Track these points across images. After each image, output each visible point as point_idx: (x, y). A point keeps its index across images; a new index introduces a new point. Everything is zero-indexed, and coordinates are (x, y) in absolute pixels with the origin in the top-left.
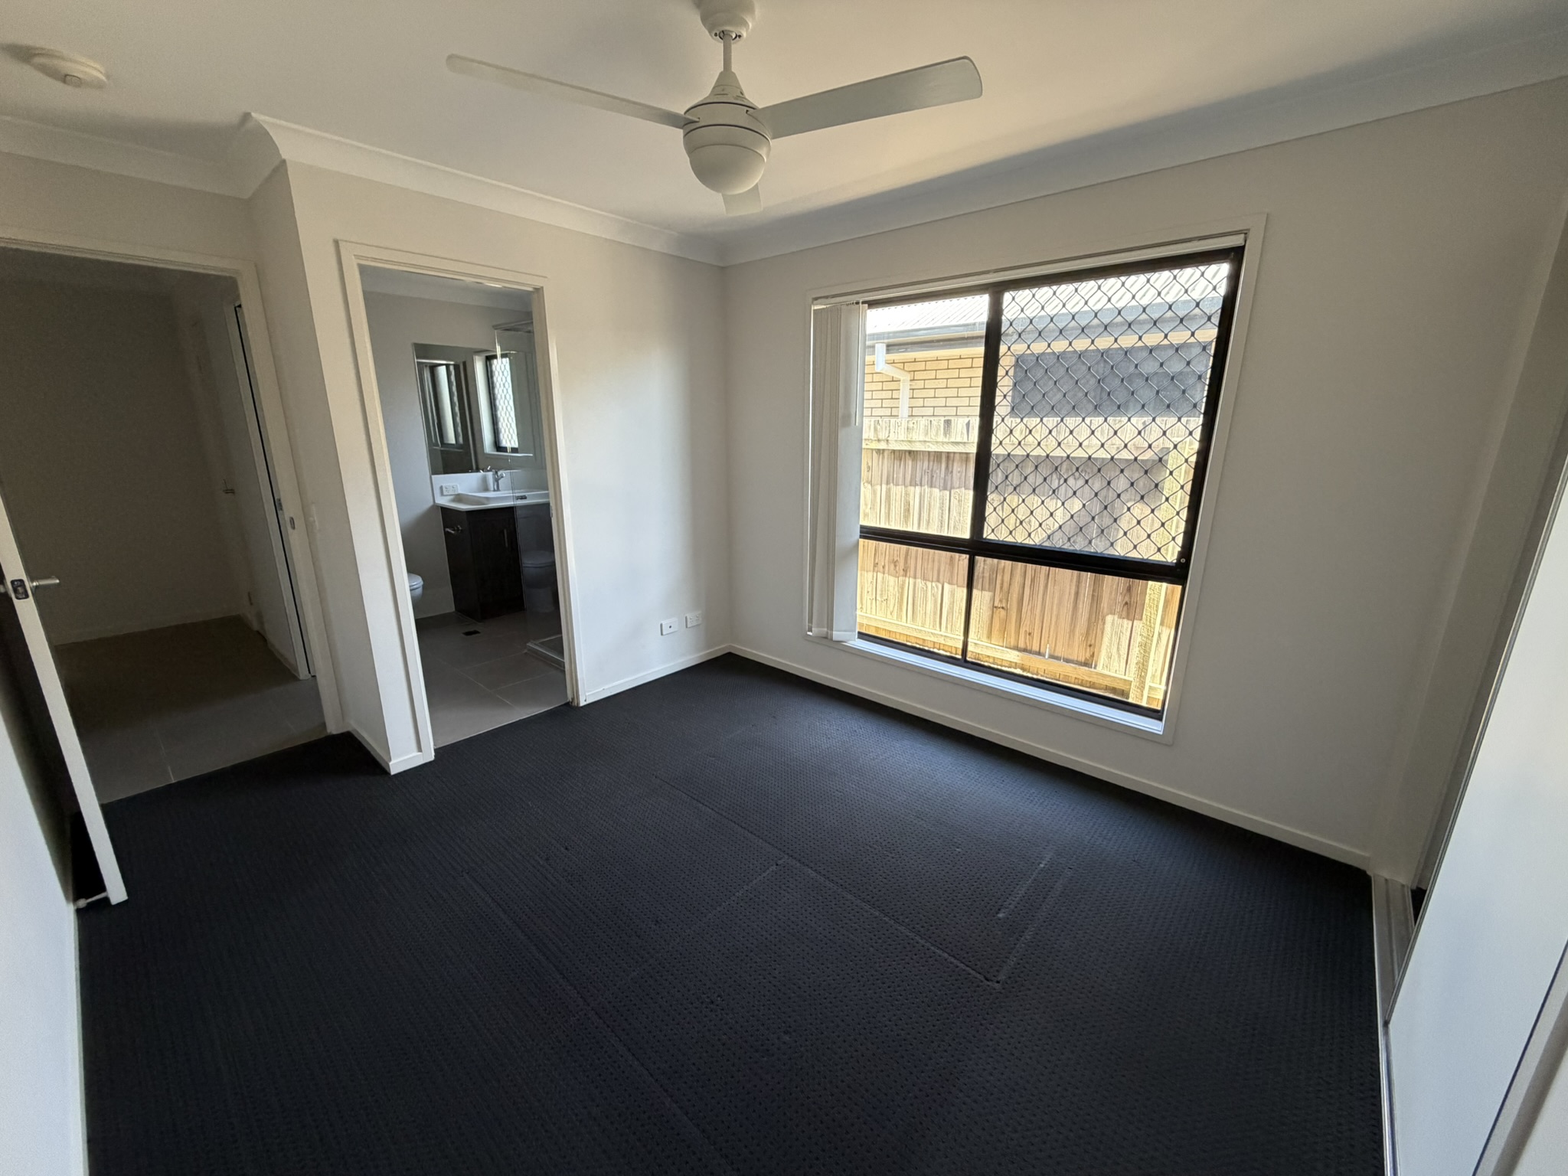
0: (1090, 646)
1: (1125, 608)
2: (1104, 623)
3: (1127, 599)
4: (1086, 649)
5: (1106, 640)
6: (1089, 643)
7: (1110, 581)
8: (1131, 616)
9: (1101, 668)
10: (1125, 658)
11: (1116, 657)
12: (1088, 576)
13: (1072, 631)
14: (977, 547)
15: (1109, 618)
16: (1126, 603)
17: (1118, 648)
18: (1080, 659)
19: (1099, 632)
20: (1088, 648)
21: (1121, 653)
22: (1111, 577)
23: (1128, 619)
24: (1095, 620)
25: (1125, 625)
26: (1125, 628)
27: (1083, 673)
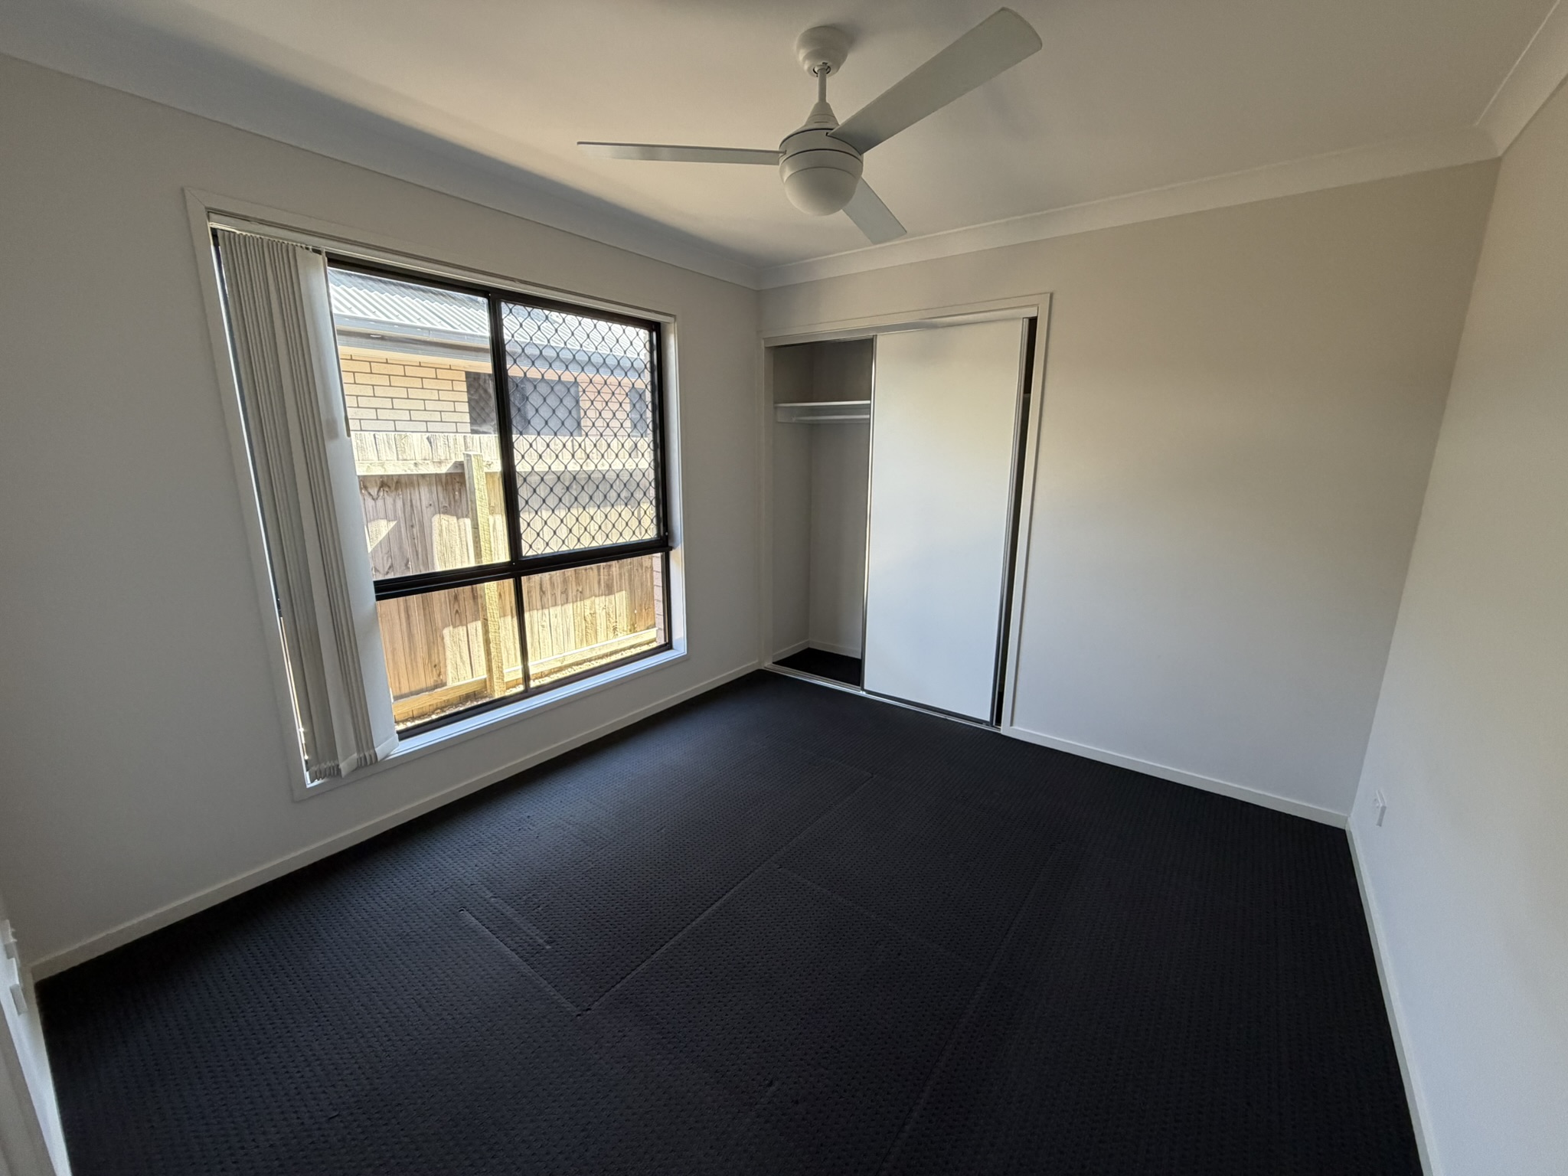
0: (435, 666)
1: (457, 615)
2: (443, 639)
3: (456, 607)
4: (432, 671)
5: (449, 654)
6: (433, 665)
7: (439, 597)
8: (465, 622)
9: (451, 682)
10: (469, 662)
11: (461, 664)
12: (414, 600)
13: (413, 660)
14: (519, 567)
15: (446, 632)
16: (457, 611)
17: (461, 656)
18: (429, 685)
19: (440, 648)
20: (434, 669)
21: (465, 659)
22: (437, 592)
23: (462, 625)
24: (434, 640)
25: (461, 633)
26: (462, 634)
27: (438, 697)
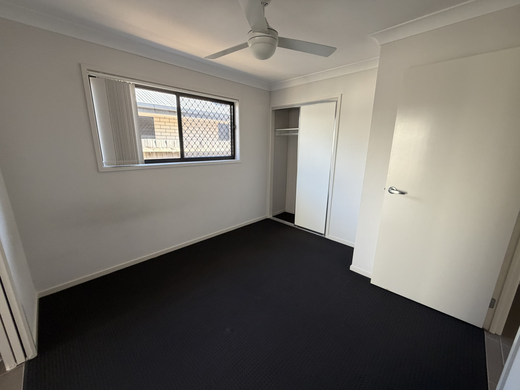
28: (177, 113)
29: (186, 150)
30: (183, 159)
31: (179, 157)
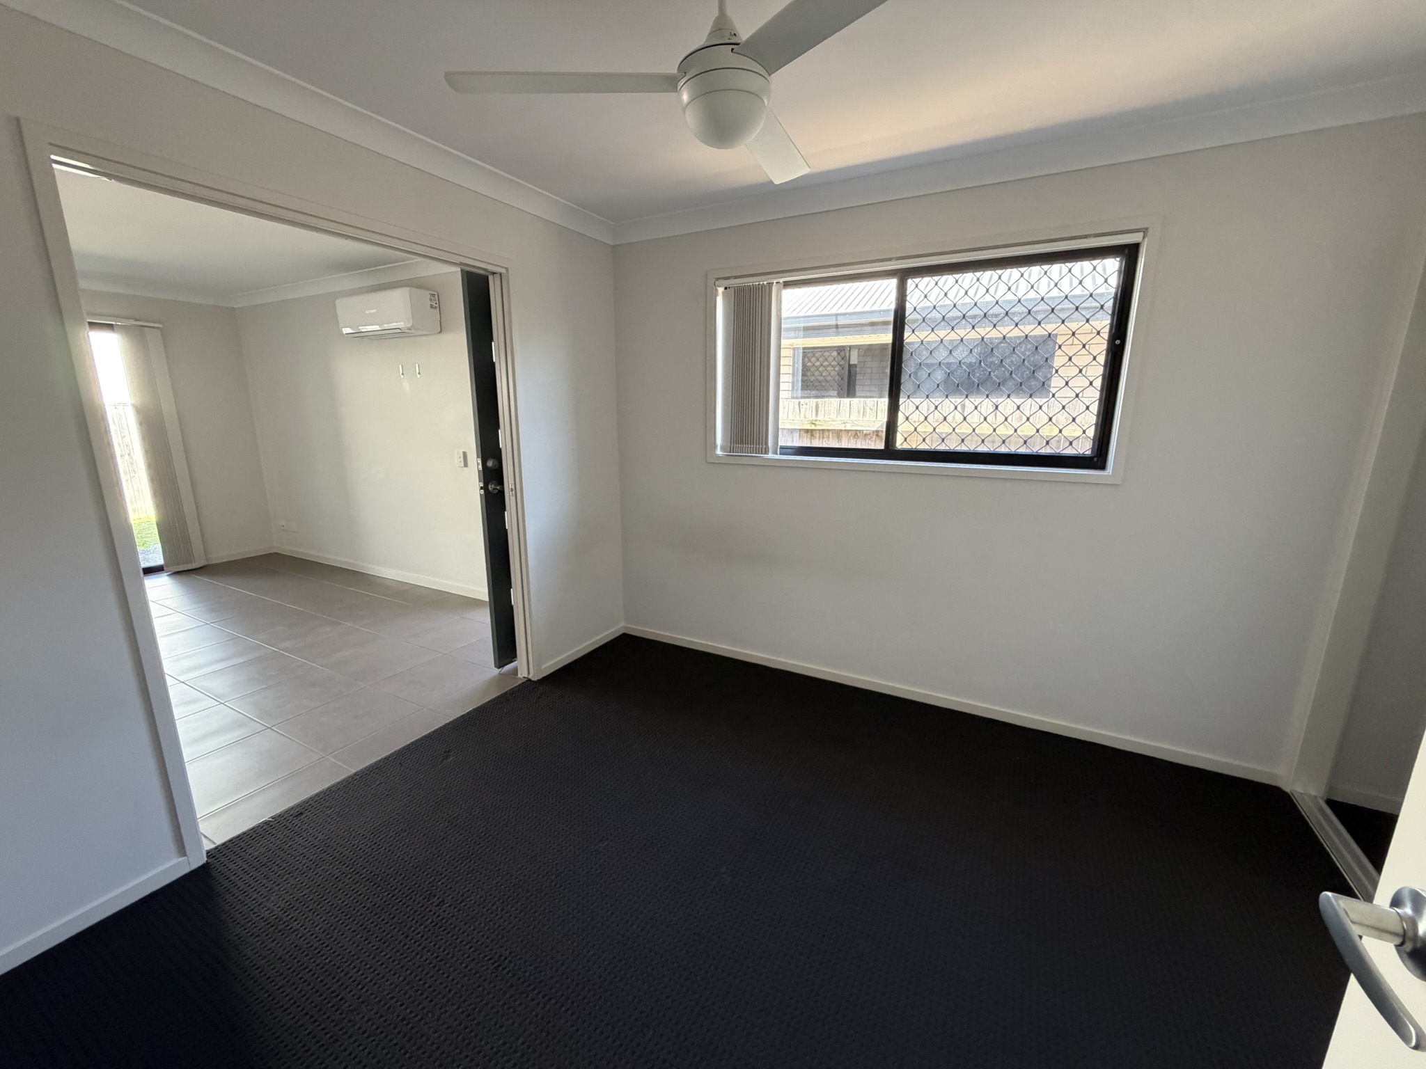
28: (891, 327)
29: (903, 427)
30: (890, 452)
31: (880, 445)
